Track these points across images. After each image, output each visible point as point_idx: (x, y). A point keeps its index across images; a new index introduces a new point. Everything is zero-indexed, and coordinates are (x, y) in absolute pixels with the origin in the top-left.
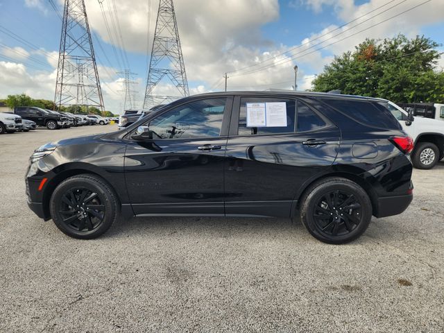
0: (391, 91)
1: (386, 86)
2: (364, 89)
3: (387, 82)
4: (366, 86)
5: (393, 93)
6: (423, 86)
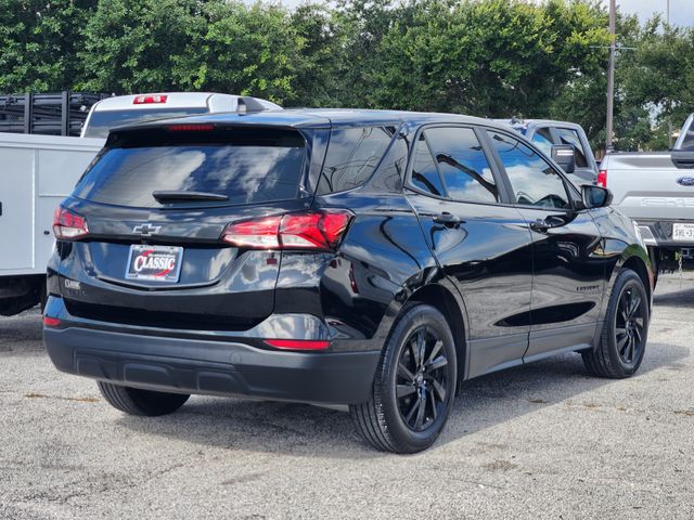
0: (133, 62)
1: (113, 44)
2: (33, 47)
3: (113, 30)
4: (39, 39)
5: (140, 68)
6: (225, 48)
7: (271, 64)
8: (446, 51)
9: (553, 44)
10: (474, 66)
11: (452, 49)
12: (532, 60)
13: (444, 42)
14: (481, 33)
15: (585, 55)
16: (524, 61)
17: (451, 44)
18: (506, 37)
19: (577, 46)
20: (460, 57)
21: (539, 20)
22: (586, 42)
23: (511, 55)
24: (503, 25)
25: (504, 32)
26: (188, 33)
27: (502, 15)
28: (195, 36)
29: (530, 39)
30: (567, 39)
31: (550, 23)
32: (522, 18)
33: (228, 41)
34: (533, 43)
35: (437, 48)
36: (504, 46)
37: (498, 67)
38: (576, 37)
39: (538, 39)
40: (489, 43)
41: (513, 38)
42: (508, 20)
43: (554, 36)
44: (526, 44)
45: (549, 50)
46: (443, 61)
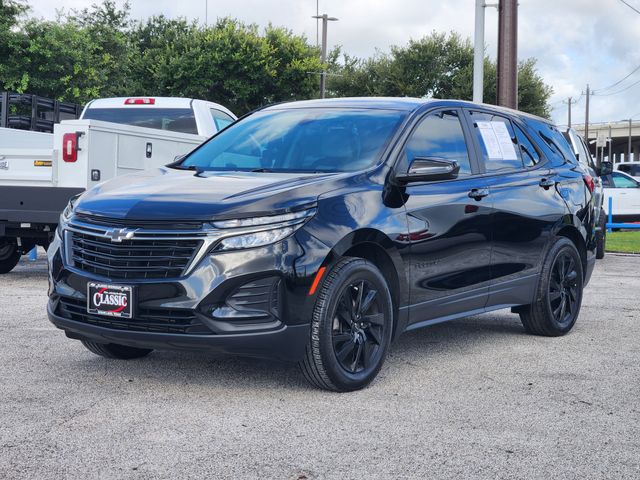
7: (81, 75)
8: (185, 69)
9: (276, 69)
10: (210, 83)
11: (191, 68)
12: (259, 80)
13: (182, 62)
14: (217, 56)
15: (303, 79)
16: (252, 82)
17: (189, 64)
18: (238, 61)
19: (296, 71)
20: (198, 75)
21: (265, 48)
22: (304, 68)
23: (243, 76)
24: (234, 50)
25: (237, 56)
26: (10, 45)
27: (233, 42)
28: (18, 49)
29: (258, 63)
30: (288, 65)
31: (273, 52)
32: (249, 45)
33: (49, 54)
34: (260, 67)
35: (177, 67)
36: (236, 68)
37: (231, 85)
38: (296, 64)
39: (264, 64)
40: (223, 65)
41: (243, 61)
42: (238, 46)
43: (277, 62)
44: (254, 67)
45: (274, 73)
46: (183, 77)
